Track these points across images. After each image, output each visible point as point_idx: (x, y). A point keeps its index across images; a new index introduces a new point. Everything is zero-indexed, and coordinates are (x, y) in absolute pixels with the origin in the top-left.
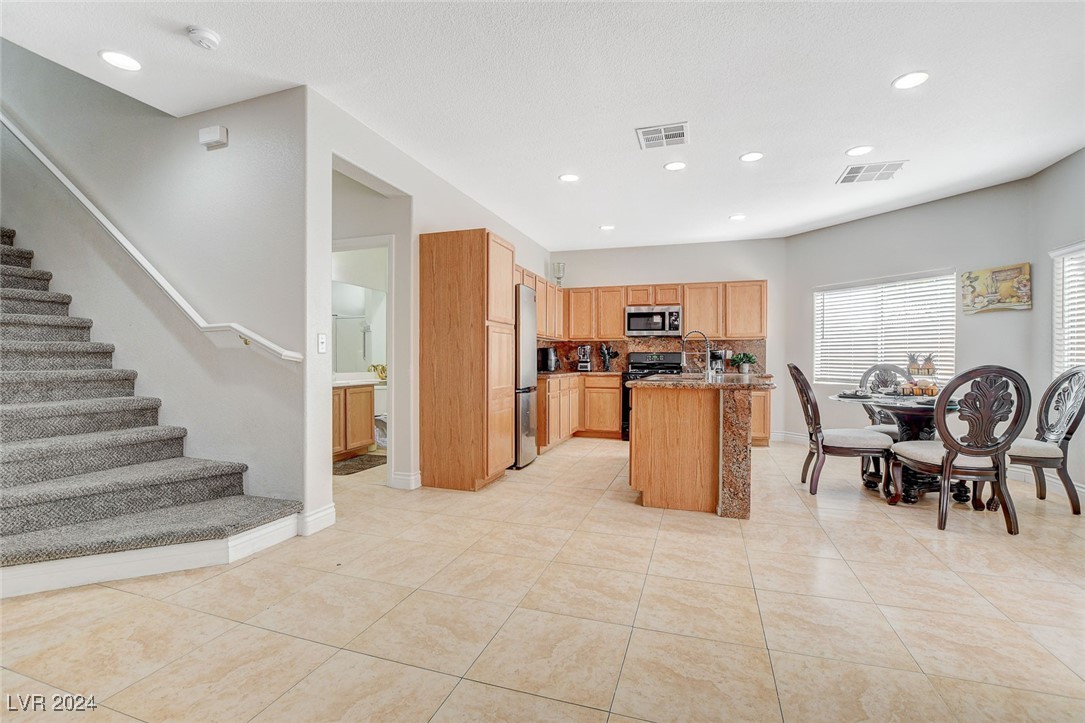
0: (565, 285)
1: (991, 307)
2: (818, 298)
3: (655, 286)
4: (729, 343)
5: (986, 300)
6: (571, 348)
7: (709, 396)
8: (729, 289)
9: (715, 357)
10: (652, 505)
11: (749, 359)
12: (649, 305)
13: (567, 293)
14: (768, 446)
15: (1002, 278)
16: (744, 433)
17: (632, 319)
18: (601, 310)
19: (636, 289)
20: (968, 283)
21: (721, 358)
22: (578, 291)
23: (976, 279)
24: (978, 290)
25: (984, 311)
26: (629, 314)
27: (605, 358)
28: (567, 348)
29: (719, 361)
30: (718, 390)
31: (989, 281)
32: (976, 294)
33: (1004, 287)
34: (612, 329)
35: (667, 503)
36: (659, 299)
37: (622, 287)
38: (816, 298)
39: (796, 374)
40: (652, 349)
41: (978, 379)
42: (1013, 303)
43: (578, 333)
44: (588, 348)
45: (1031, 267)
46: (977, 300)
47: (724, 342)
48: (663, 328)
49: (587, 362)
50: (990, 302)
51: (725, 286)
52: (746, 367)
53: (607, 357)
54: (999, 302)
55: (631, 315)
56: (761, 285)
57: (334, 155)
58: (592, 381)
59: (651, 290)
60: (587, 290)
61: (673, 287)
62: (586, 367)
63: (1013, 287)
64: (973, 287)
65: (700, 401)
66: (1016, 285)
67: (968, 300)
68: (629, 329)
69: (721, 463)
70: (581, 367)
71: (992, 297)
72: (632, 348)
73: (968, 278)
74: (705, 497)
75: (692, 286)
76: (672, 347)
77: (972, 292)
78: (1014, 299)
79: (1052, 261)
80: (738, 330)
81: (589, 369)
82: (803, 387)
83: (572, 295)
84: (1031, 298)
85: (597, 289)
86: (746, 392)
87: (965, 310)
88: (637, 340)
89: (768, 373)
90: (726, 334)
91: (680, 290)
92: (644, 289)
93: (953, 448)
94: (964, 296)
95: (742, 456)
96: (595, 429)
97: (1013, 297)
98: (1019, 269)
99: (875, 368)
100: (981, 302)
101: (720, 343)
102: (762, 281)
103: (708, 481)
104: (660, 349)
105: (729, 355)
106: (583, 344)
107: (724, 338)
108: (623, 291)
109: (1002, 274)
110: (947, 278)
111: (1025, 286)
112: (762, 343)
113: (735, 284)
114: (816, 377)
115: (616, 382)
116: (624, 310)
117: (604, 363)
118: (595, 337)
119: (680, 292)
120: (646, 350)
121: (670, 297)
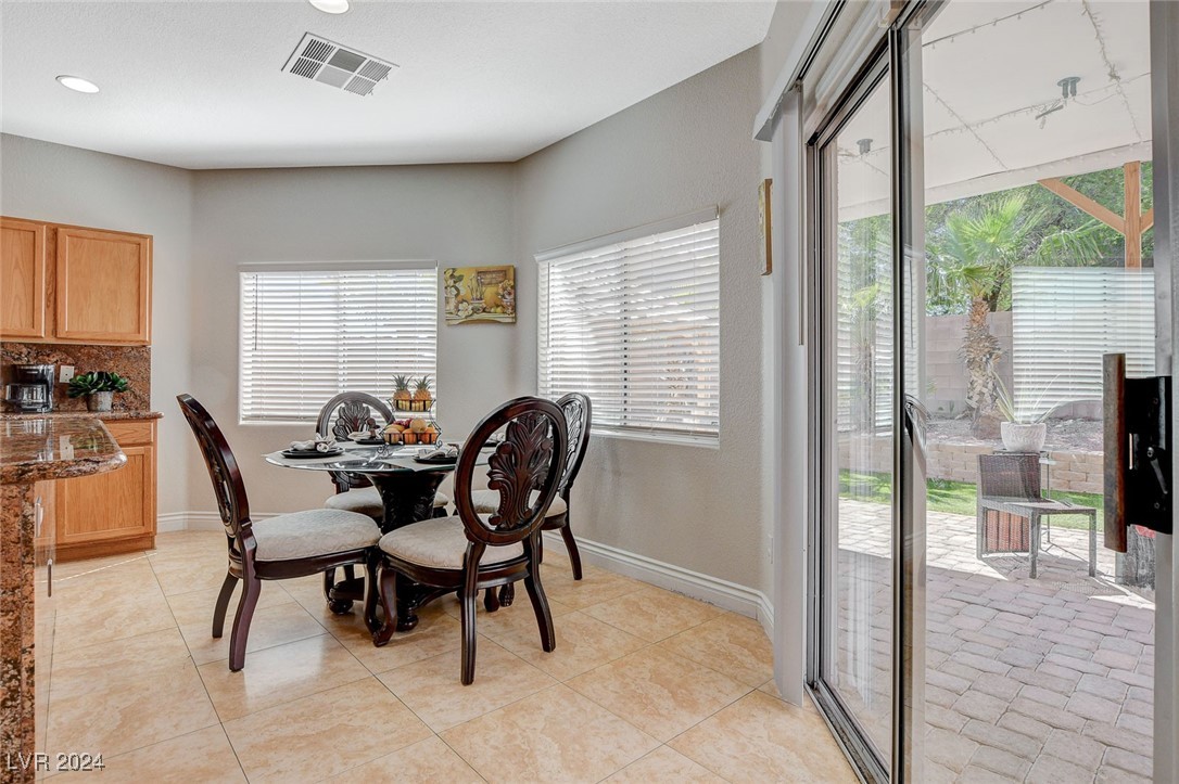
1: (476, 317)
2: (248, 282)
4: (69, 352)
5: (471, 307)
8: (66, 243)
9: (25, 380)
11: (111, 384)
14: (152, 547)
15: (487, 281)
20: (451, 282)
21: (42, 382)
23: (460, 278)
24: (463, 293)
25: (468, 322)
29: (39, 388)
31: (474, 282)
32: (459, 298)
33: (489, 292)
38: (243, 282)
39: (196, 414)
41: (515, 420)
42: (497, 314)
45: (515, 270)
46: (461, 307)
47: (54, 348)
50: (475, 311)
51: (54, 231)
52: (106, 399)
54: (484, 311)
56: (139, 244)
63: (498, 294)
64: (457, 289)
66: (501, 291)
67: (451, 306)
71: (477, 304)
73: (452, 276)
77: (457, 295)
78: (499, 309)
79: (537, 265)
80: (86, 321)
82: (212, 442)
84: (514, 309)
86: (14, 490)
87: (446, 319)
89: (154, 409)
90: (55, 332)
93: (479, 538)
94: (447, 301)
97: (498, 306)
98: (504, 272)
99: (340, 398)
100: (466, 309)
101: (42, 351)
102: (143, 237)
105: (67, 373)
107: (52, 341)
109: (488, 276)
110: (428, 273)
111: (510, 294)
112: (141, 353)
113: (78, 232)
114: (243, 413)
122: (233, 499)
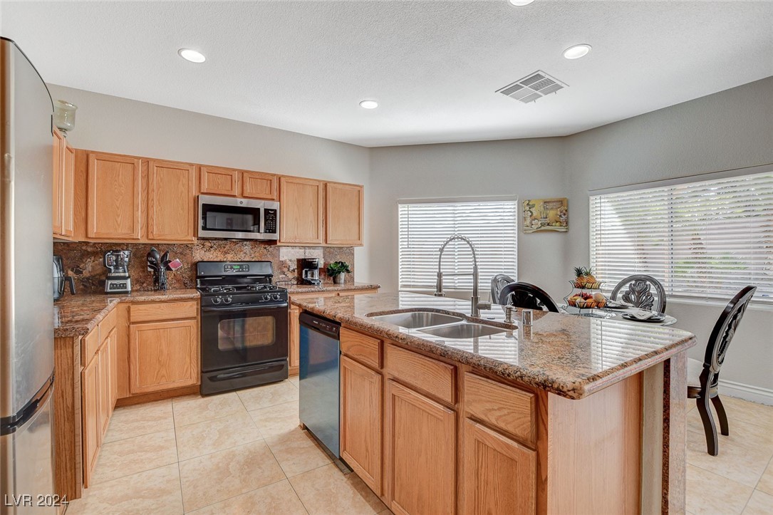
1: (543, 228)
2: (402, 209)
3: (242, 173)
5: (540, 222)
8: (329, 191)
11: (345, 268)
12: (234, 196)
13: (84, 161)
15: (550, 207)
17: (209, 214)
18: (154, 196)
19: (215, 171)
20: (527, 208)
21: (317, 268)
22: (105, 158)
23: (533, 206)
24: (534, 215)
25: (539, 231)
26: (205, 206)
27: (157, 269)
31: (542, 208)
32: (533, 217)
33: (552, 214)
34: (172, 224)
36: (248, 190)
37: (191, 165)
38: (400, 209)
42: (556, 227)
43: (101, 229)
44: (125, 255)
45: (568, 201)
46: (533, 222)
48: (256, 229)
49: (125, 278)
50: (543, 225)
51: (325, 185)
53: (163, 268)
54: (548, 225)
55: (208, 208)
56: (358, 190)
58: (139, 312)
59: (236, 176)
60: (130, 161)
61: (266, 178)
62: (124, 286)
63: (557, 214)
64: (531, 212)
66: (559, 213)
67: (528, 222)
70: (113, 286)
71: (543, 221)
72: (199, 255)
73: (528, 204)
75: (289, 180)
76: (256, 253)
77: (531, 216)
78: (558, 224)
79: (588, 198)
81: (129, 289)
83: (95, 166)
84: (567, 223)
85: (147, 161)
87: (523, 230)
88: (207, 244)
90: (326, 240)
91: (276, 182)
92: (227, 173)
94: (524, 219)
96: (151, 389)
97: (557, 222)
98: (561, 202)
100: (537, 224)
102: (359, 186)
104: (240, 256)
106: (115, 248)
107: (325, 245)
108: (194, 173)
109: (551, 204)
110: (510, 203)
111: (565, 214)
113: (334, 185)
115: (191, 309)
116: (197, 199)
117: (157, 280)
118: (140, 237)
119: (275, 185)
120: (220, 257)
121: (262, 190)
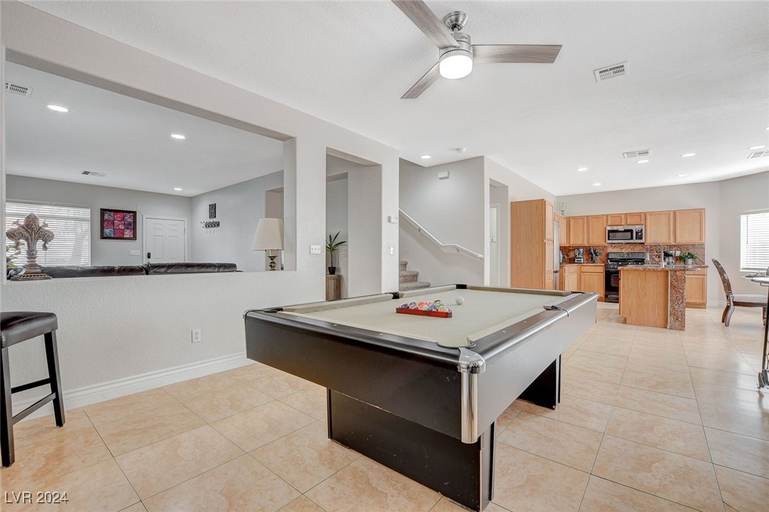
0: (567, 214)
2: (744, 218)
3: (626, 214)
4: (678, 247)
6: (570, 250)
7: (663, 274)
8: (678, 215)
9: (667, 255)
10: (631, 324)
11: (692, 257)
12: (623, 225)
13: (568, 219)
14: (705, 308)
16: (681, 291)
17: (610, 234)
18: (591, 229)
19: (613, 216)
21: (672, 256)
22: (575, 218)
26: (609, 231)
27: (592, 255)
28: (567, 250)
29: (671, 258)
30: (667, 271)
34: (597, 238)
35: (640, 323)
36: (629, 222)
37: (604, 215)
38: (742, 218)
39: (716, 263)
40: (623, 251)
43: (573, 242)
44: (581, 250)
47: (674, 246)
48: (632, 238)
49: (581, 258)
51: (675, 213)
52: (690, 261)
53: (594, 255)
55: (610, 231)
56: (701, 212)
57: (490, 179)
58: (584, 269)
59: (623, 216)
60: (582, 217)
61: (639, 214)
62: (580, 261)
65: (657, 276)
68: (609, 239)
69: (669, 305)
70: (577, 261)
72: (609, 250)
74: (660, 320)
75: (651, 213)
76: (638, 249)
80: (683, 238)
81: (582, 262)
82: (722, 272)
83: (572, 220)
85: (588, 217)
86: (683, 272)
88: (614, 245)
89: (706, 264)
90: (675, 242)
91: (643, 216)
92: (619, 216)
95: (681, 301)
101: (671, 247)
102: (702, 209)
103: (662, 312)
104: (629, 250)
105: (678, 253)
106: (578, 248)
107: (674, 244)
108: (605, 218)
112: (702, 246)
113: (682, 212)
114: (741, 267)
115: (601, 269)
116: (606, 228)
117: (592, 258)
118: (586, 244)
119: (643, 218)
120: (619, 251)
121: (637, 220)
122: (727, 286)
